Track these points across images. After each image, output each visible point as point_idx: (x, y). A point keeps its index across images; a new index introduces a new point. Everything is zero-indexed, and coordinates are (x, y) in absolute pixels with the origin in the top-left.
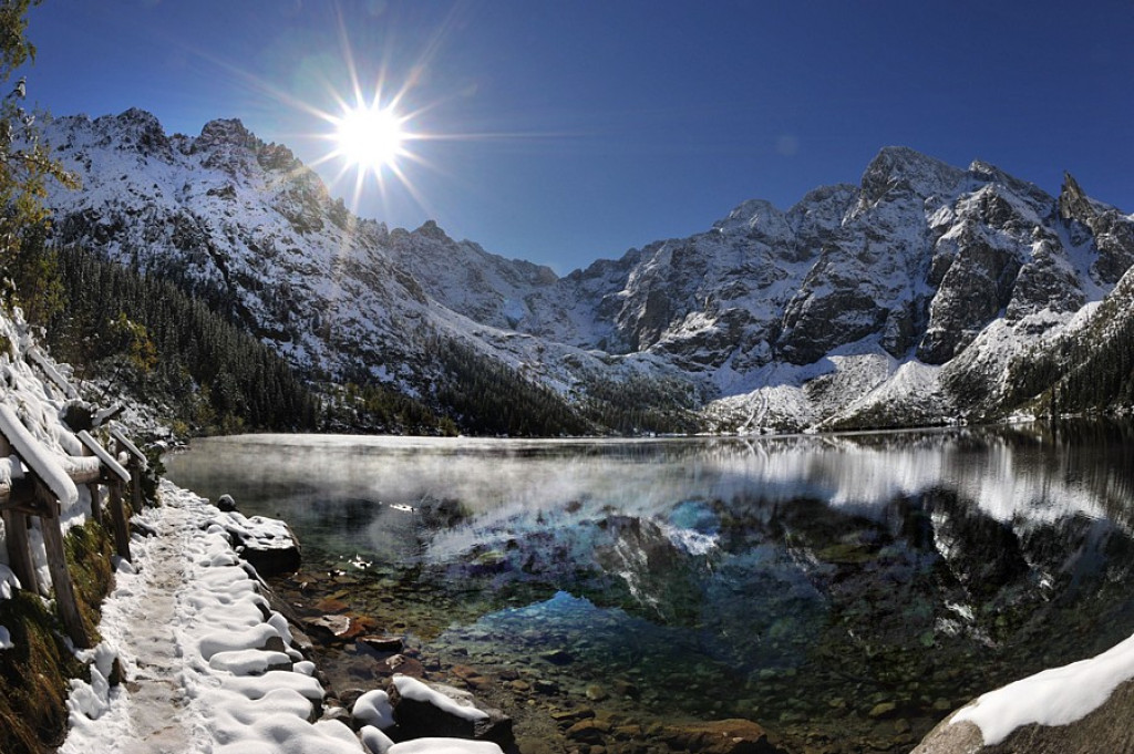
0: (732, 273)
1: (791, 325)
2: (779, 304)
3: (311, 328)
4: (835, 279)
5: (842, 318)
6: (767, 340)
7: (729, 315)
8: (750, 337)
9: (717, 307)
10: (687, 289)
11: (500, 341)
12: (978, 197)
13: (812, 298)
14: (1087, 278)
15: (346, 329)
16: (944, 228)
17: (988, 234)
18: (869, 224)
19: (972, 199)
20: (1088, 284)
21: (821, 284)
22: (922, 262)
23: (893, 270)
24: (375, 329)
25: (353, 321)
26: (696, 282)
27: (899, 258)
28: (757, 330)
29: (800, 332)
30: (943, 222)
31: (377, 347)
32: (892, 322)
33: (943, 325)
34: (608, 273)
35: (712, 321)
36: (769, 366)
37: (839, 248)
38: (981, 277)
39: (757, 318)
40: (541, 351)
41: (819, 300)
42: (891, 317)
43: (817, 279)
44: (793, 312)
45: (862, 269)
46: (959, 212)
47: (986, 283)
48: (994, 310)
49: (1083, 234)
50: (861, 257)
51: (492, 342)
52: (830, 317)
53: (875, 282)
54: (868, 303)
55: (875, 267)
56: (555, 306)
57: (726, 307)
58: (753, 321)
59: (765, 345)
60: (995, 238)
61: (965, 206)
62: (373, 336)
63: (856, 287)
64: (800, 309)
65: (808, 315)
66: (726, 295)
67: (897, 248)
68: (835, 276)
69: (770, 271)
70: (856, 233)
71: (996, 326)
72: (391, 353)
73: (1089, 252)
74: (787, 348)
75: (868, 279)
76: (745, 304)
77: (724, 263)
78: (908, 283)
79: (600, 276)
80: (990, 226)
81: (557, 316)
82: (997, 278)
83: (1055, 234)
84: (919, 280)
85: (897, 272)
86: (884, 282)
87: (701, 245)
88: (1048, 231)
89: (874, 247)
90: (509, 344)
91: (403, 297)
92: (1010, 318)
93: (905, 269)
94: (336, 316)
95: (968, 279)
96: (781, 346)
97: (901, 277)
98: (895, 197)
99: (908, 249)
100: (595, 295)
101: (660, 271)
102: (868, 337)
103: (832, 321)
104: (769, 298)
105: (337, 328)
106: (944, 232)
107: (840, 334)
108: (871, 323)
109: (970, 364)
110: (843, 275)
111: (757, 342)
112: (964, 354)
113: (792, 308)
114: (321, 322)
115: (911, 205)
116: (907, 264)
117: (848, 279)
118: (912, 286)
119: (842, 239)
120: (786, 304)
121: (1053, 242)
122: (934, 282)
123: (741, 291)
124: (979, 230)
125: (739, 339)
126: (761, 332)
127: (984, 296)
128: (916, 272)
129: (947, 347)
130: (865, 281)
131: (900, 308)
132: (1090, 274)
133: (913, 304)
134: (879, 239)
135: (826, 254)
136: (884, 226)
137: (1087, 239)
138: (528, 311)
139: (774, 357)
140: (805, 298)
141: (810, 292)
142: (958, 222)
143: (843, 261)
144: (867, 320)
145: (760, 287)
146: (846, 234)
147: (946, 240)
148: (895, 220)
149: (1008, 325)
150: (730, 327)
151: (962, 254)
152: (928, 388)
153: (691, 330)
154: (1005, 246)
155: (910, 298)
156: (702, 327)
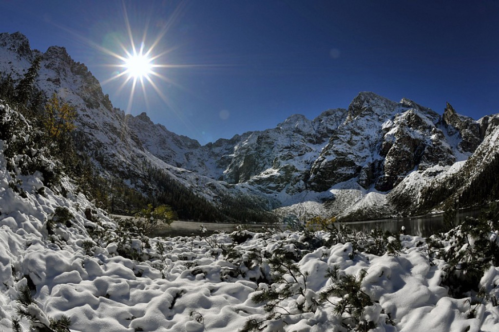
0: (286, 148)
1: (315, 173)
2: (308, 163)
3: (94, 155)
4: (336, 152)
5: (340, 170)
6: (303, 180)
7: (285, 167)
8: (295, 178)
9: (279, 164)
10: (264, 155)
11: (179, 173)
12: (405, 115)
13: (325, 161)
14: (456, 150)
15: (111, 159)
16: (388, 130)
17: (410, 132)
18: (352, 127)
19: (402, 116)
20: (457, 153)
21: (330, 154)
22: (377, 145)
23: (363, 149)
24: (125, 160)
25: (114, 155)
26: (268, 152)
27: (366, 143)
28: (298, 175)
29: (319, 176)
30: (387, 127)
31: (126, 170)
32: (363, 172)
33: (388, 173)
34: (225, 145)
35: (277, 170)
36: (304, 192)
37: (339, 138)
38: (407, 152)
39: (298, 169)
40: (197, 179)
41: (329, 162)
42: (363, 170)
43: (328, 152)
44: (316, 167)
45: (349, 148)
46: (395, 122)
47: (409, 154)
48: (412, 166)
49: (454, 130)
50: (349, 142)
51: (175, 173)
52: (334, 170)
53: (355, 154)
54: (352, 163)
55: (355, 147)
56: (199, 159)
57: (284, 164)
58: (297, 171)
59: (302, 182)
60: (414, 134)
61: (398, 119)
62: (124, 164)
63: (346, 156)
64: (320, 166)
65: (323, 168)
66: (283, 158)
67: (365, 138)
68: (337, 151)
69: (304, 148)
70: (346, 131)
71: (413, 174)
72: (132, 173)
73: (457, 138)
74: (313, 184)
75: (352, 152)
76: (292, 163)
77: (282, 143)
78: (370, 154)
79: (220, 146)
80: (411, 128)
81: (200, 164)
82: (414, 152)
83: (441, 131)
84: (375, 153)
85: (365, 150)
86: (359, 154)
87: (271, 134)
88: (438, 129)
89: (355, 138)
90: (182, 175)
91: (135, 146)
92: (420, 170)
93: (369, 148)
94: (106, 151)
95: (400, 153)
96: (310, 183)
97: (367, 152)
98: (365, 115)
99: (370, 139)
100: (217, 155)
101: (252, 145)
102: (351, 179)
103: (334, 172)
104: (303, 160)
105: (106, 157)
106: (388, 131)
107: (338, 177)
108: (353, 173)
109: (402, 191)
110: (340, 150)
111: (298, 181)
112: (398, 186)
113: (315, 165)
114: (99, 154)
115: (373, 119)
116: (370, 146)
117: (343, 152)
118: (372, 156)
119: (340, 134)
120: (311, 163)
121: (440, 135)
122: (383, 153)
123: (291, 157)
124: (406, 130)
125: (289, 179)
126: (301, 176)
127: (407, 160)
128: (374, 150)
129: (390, 184)
130: (350, 153)
131: (367, 166)
132: (458, 148)
133: (373, 164)
134: (357, 134)
135: (332, 140)
136: (360, 128)
137: (456, 133)
138: (186, 161)
139: (307, 188)
140: (322, 161)
141: (324, 158)
142: (395, 127)
143: (340, 144)
144: (351, 171)
145: (299, 155)
146: (342, 132)
147: (389, 135)
148: (365, 126)
149: (419, 172)
150: (286, 173)
151: (398, 141)
152: (382, 202)
153: (266, 174)
154: (418, 137)
155: (372, 162)
156: (271, 173)
